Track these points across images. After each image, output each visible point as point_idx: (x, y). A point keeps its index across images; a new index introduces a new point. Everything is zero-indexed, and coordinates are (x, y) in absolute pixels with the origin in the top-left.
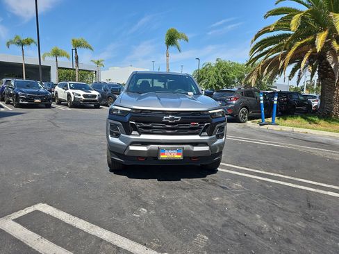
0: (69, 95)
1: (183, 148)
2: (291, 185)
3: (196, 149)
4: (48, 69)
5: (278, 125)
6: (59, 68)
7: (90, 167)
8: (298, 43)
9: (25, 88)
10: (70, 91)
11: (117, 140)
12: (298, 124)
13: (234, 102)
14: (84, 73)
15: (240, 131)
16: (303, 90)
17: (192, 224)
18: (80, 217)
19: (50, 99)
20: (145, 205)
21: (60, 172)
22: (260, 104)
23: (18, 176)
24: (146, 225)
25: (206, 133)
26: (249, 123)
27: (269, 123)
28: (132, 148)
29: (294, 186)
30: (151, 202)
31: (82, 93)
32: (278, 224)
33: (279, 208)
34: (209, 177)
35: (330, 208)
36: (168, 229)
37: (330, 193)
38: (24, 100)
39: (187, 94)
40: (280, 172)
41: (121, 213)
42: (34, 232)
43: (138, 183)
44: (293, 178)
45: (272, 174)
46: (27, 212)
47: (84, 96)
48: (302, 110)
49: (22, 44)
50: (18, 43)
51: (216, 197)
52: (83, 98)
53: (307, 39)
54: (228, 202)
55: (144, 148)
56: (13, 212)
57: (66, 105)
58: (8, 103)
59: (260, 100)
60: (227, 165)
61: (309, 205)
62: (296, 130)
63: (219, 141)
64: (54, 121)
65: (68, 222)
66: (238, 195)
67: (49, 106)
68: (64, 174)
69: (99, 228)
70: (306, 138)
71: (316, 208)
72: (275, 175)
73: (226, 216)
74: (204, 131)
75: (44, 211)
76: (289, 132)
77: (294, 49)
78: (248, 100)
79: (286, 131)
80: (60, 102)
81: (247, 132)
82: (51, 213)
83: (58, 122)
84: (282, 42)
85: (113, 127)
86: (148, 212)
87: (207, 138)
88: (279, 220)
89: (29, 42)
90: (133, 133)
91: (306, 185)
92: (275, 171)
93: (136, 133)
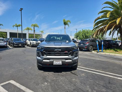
0: (31, 43)
1: (62, 61)
2: (104, 75)
3: (67, 61)
4: (26, 34)
5: (104, 52)
6: (29, 34)
7: (32, 68)
8: (111, 22)
9: (17, 41)
10: (31, 42)
11: (39, 58)
12: (112, 52)
13: (87, 44)
14: (37, 35)
15: (89, 54)
16: (117, 39)
17: (62, 89)
18: (23, 85)
19: (25, 44)
20: (47, 81)
21: (21, 69)
22: (97, 45)
23: (7, 71)
24: (45, 89)
25: (70, 55)
26: (93, 52)
27: (100, 52)
28: (44, 61)
29: (105, 75)
30: (49, 81)
31: (35, 42)
32: (95, 90)
33: (97, 83)
34: (73, 72)
35: (117, 84)
36: (53, 90)
37: (119, 78)
38: (16, 45)
39: (66, 41)
40: (101, 70)
41: (38, 84)
42: (6, 90)
43: (47, 73)
44: (105, 72)
45: (97, 71)
46: (6, 83)
47: (36, 43)
48: (115, 46)
49: (17, 26)
50: (16, 26)
51: (74, 79)
52: (35, 44)
53: (114, 21)
54: (78, 81)
55: (48, 61)
56: (2, 83)
57: (30, 46)
58: (11, 46)
59: (97, 43)
60: (81, 67)
61: (109, 83)
62: (111, 54)
63: (76, 58)
64: (24, 52)
65: (19, 87)
66: (82, 78)
67: (24, 47)
68: (22, 70)
69: (28, 89)
70: (114, 57)
71: (112, 84)
72: (99, 71)
73: (76, 86)
74: (70, 54)
75: (12, 83)
76: (108, 55)
77: (109, 24)
78: (93, 43)
79: (107, 55)
80: (28, 45)
81: (92, 55)
82: (14, 84)
83: (26, 52)
84: (105, 22)
85: (38, 53)
86: (48, 84)
87: (71, 57)
88: (96, 88)
89: (19, 26)
90: (45, 55)
91: (110, 75)
92: (99, 69)
93: (46, 55)
